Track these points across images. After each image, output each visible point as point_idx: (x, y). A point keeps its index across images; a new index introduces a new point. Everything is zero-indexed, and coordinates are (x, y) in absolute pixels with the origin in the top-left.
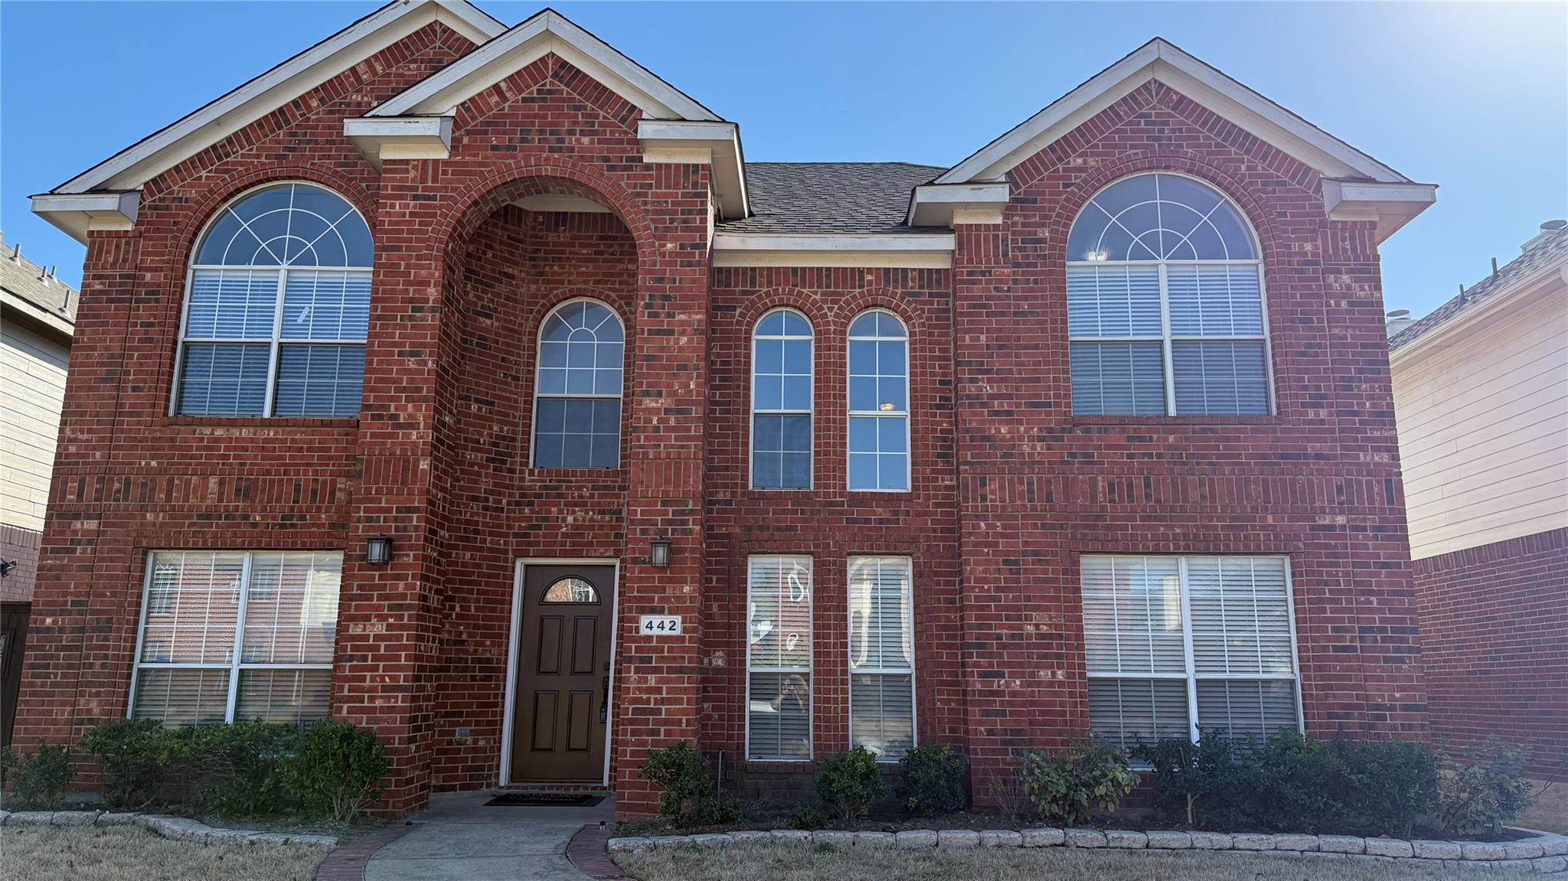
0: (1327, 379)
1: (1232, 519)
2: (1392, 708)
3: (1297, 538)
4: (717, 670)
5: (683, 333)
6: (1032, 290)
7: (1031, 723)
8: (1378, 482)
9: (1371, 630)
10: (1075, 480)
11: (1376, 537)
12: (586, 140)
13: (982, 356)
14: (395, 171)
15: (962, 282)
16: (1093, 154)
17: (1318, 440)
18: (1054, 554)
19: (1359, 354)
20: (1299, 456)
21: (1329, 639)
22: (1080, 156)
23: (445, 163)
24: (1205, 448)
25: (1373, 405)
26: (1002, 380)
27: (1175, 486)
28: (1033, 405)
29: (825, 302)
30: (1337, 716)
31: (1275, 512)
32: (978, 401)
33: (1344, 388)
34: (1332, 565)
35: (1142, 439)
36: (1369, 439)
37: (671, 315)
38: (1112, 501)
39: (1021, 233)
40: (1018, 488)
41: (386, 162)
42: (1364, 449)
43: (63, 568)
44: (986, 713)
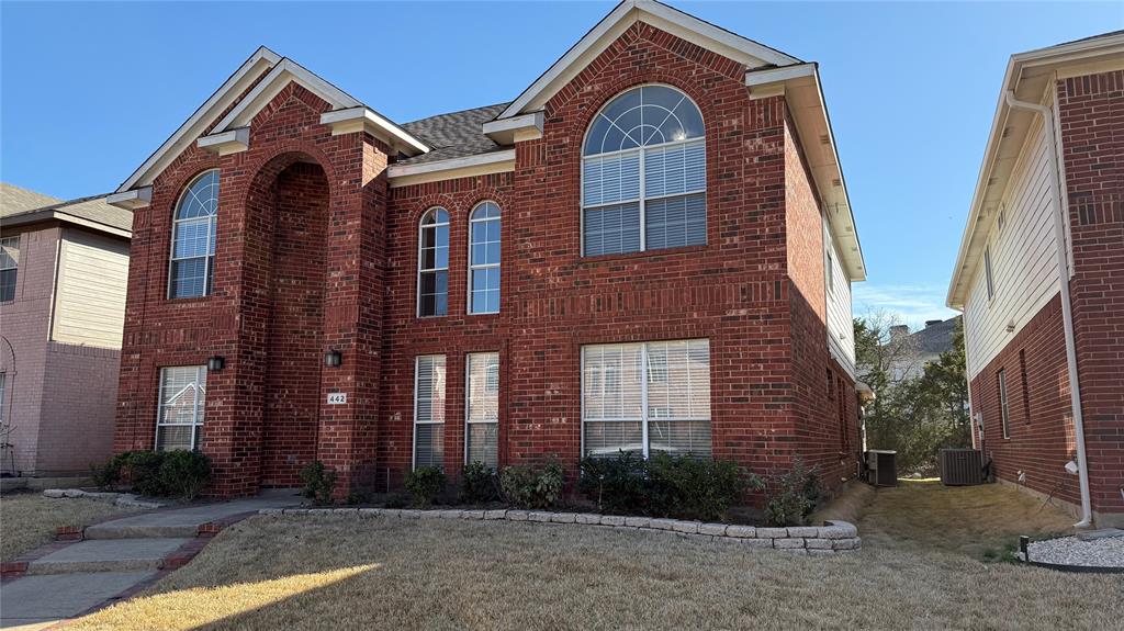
0: (741, 215)
1: (671, 317)
2: (770, 439)
3: (711, 326)
4: (397, 423)
5: (350, 233)
6: (559, 179)
7: (545, 450)
8: (770, 284)
9: (758, 386)
10: (578, 299)
11: (766, 323)
12: (306, 128)
13: (527, 225)
14: (226, 161)
15: (518, 179)
16: (598, 82)
17: (732, 258)
18: (564, 346)
19: (764, 195)
20: (717, 271)
21: (729, 393)
22: (591, 84)
23: (247, 153)
24: (657, 271)
25: (771, 230)
26: (539, 239)
27: (636, 297)
28: (557, 253)
29: (455, 200)
30: (732, 445)
31: (698, 310)
32: (525, 254)
33: (751, 220)
34: (735, 343)
35: (617, 269)
36: (766, 255)
37: (345, 223)
38: (599, 310)
39: (553, 142)
40: (545, 306)
41: (223, 157)
42: (762, 262)
43: (128, 378)
44: (521, 444)
